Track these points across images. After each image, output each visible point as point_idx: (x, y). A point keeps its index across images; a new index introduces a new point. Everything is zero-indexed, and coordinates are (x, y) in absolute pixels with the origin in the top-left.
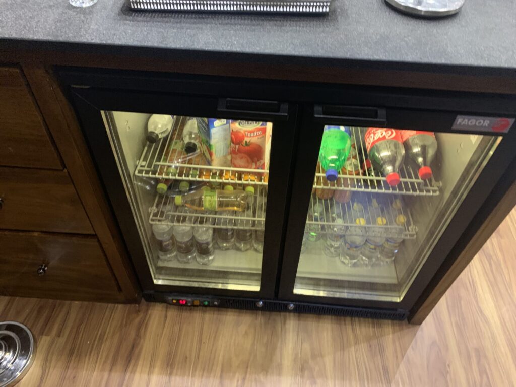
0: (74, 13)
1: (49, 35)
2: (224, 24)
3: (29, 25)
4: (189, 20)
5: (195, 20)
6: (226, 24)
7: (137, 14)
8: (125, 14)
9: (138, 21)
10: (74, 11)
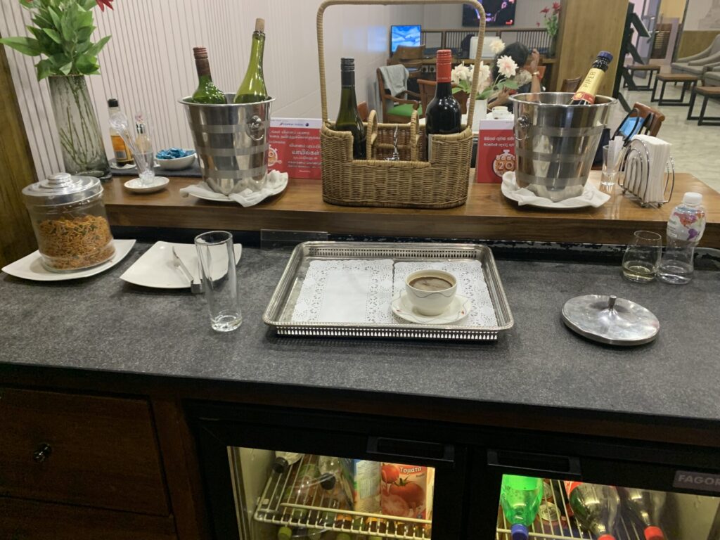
0: (216, 341)
1: (187, 370)
2: (378, 354)
3: (167, 356)
4: (338, 349)
5: (346, 349)
6: (380, 354)
7: (282, 341)
8: (270, 342)
9: (283, 350)
10: (216, 338)
